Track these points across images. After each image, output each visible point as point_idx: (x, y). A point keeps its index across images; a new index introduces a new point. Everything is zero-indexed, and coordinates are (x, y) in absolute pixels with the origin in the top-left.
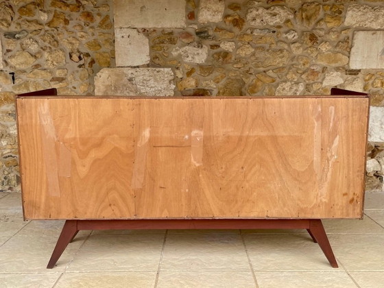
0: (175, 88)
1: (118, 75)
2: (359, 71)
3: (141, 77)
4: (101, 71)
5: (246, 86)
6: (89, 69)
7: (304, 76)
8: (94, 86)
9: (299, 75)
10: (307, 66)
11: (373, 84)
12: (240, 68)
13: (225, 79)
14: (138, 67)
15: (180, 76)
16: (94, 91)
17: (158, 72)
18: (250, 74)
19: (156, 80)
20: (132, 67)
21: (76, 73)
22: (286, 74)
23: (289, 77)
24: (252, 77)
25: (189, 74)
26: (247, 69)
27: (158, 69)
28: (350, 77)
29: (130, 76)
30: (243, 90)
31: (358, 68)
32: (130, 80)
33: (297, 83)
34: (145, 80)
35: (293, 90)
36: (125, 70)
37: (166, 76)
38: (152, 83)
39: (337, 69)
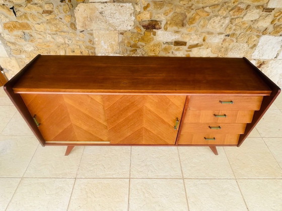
0: (135, 20)
1: (92, 9)
2: (274, 9)
3: (109, 11)
4: (79, 5)
5: (187, 19)
6: (69, 3)
7: (231, 13)
8: (75, 18)
9: (228, 11)
10: (236, 4)
11: (279, 19)
12: (184, 5)
13: (172, 13)
14: (106, 2)
15: (138, 10)
16: (75, 20)
17: (122, 7)
18: (192, 9)
19: (120, 13)
20: (101, 3)
21: (59, 7)
22: (219, 11)
23: (220, 12)
24: (193, 12)
25: (145, 8)
26: (190, 5)
27: (121, 4)
28: (265, 13)
29: (101, 10)
30: (185, 21)
31: (273, 7)
32: (101, 13)
33: (225, 18)
34: (112, 13)
35: (221, 23)
36: (97, 5)
37: (128, 10)
38: (117, 16)
39: (258, 7)
